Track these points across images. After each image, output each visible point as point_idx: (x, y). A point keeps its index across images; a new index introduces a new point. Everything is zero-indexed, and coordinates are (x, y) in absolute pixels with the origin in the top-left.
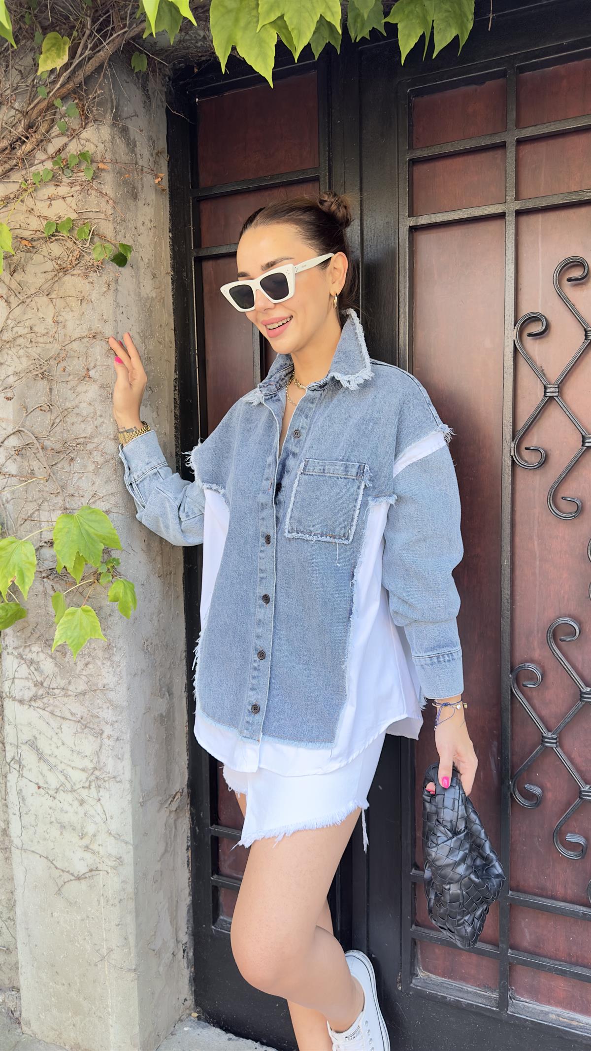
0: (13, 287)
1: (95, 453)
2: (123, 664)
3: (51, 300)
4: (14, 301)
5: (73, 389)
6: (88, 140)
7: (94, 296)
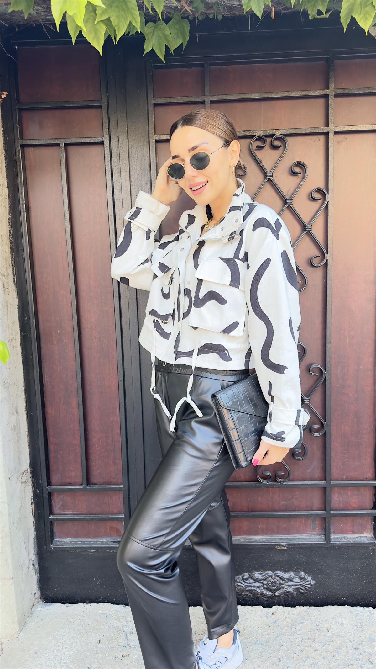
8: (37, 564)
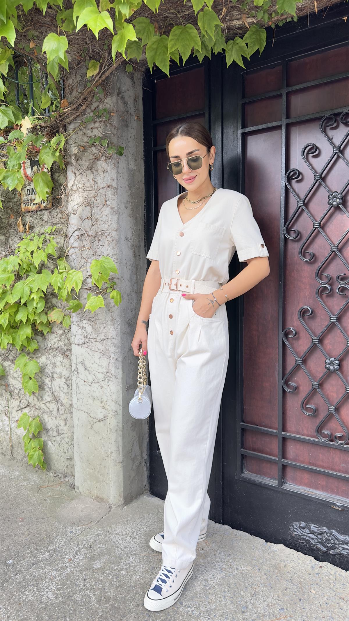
0: (77, 167)
1: (108, 237)
2: (119, 327)
3: (92, 172)
4: (77, 173)
5: (100, 210)
6: (107, 103)
7: (109, 169)
8: (149, 463)
